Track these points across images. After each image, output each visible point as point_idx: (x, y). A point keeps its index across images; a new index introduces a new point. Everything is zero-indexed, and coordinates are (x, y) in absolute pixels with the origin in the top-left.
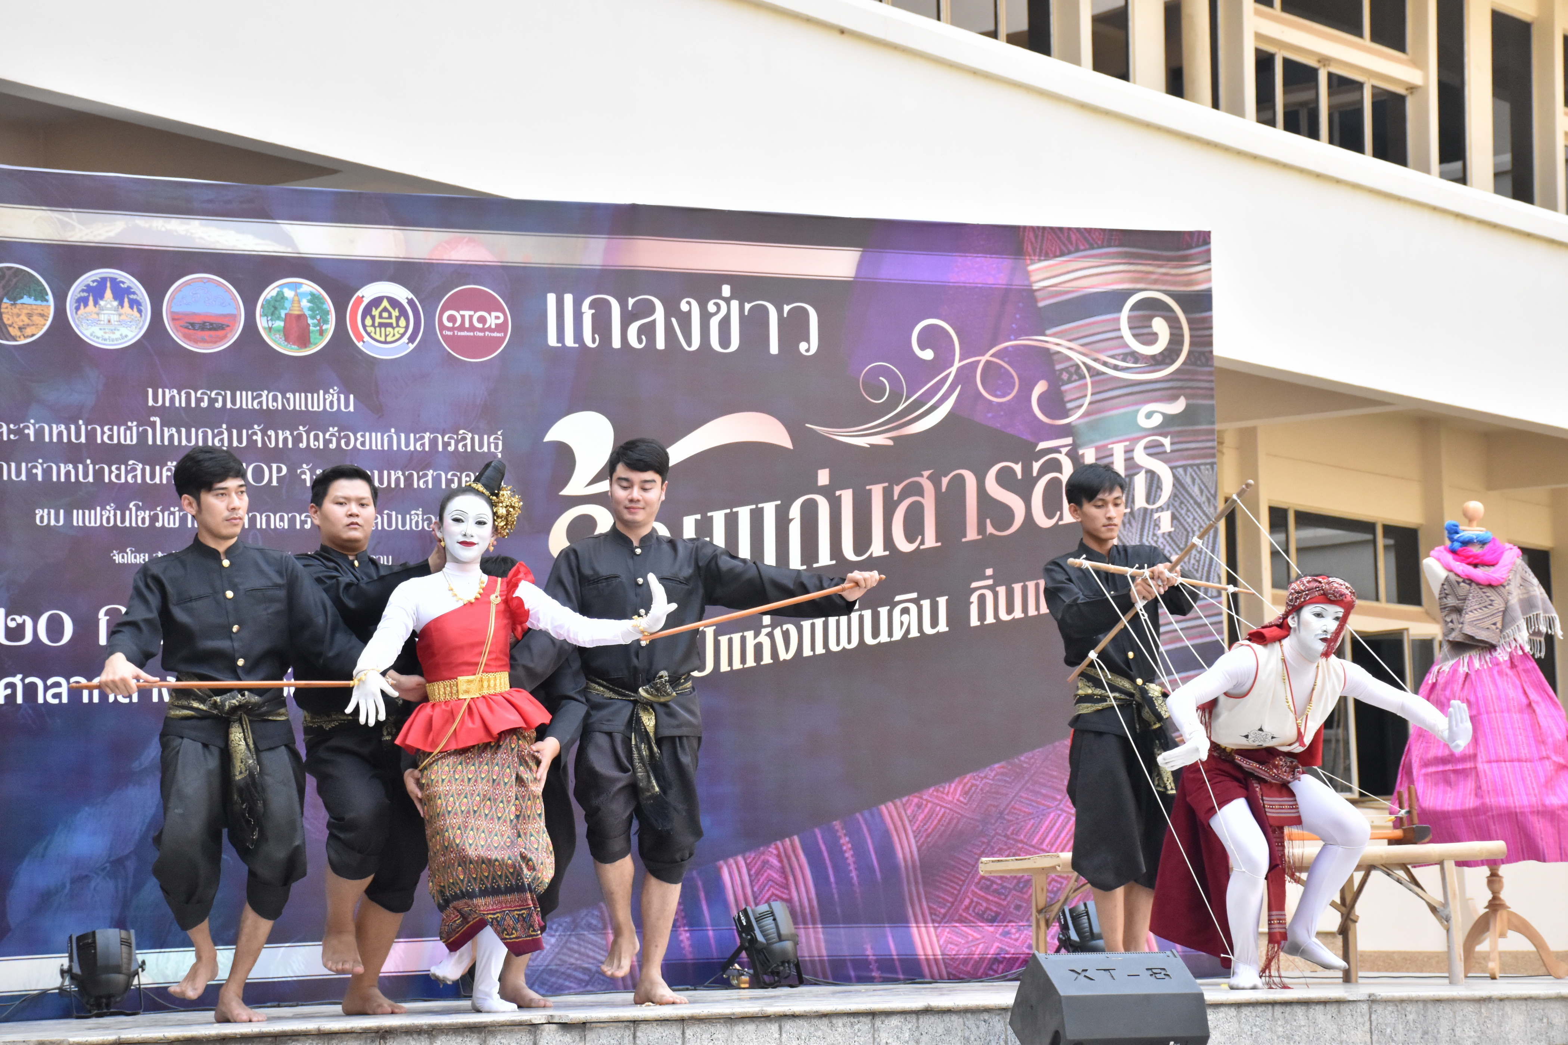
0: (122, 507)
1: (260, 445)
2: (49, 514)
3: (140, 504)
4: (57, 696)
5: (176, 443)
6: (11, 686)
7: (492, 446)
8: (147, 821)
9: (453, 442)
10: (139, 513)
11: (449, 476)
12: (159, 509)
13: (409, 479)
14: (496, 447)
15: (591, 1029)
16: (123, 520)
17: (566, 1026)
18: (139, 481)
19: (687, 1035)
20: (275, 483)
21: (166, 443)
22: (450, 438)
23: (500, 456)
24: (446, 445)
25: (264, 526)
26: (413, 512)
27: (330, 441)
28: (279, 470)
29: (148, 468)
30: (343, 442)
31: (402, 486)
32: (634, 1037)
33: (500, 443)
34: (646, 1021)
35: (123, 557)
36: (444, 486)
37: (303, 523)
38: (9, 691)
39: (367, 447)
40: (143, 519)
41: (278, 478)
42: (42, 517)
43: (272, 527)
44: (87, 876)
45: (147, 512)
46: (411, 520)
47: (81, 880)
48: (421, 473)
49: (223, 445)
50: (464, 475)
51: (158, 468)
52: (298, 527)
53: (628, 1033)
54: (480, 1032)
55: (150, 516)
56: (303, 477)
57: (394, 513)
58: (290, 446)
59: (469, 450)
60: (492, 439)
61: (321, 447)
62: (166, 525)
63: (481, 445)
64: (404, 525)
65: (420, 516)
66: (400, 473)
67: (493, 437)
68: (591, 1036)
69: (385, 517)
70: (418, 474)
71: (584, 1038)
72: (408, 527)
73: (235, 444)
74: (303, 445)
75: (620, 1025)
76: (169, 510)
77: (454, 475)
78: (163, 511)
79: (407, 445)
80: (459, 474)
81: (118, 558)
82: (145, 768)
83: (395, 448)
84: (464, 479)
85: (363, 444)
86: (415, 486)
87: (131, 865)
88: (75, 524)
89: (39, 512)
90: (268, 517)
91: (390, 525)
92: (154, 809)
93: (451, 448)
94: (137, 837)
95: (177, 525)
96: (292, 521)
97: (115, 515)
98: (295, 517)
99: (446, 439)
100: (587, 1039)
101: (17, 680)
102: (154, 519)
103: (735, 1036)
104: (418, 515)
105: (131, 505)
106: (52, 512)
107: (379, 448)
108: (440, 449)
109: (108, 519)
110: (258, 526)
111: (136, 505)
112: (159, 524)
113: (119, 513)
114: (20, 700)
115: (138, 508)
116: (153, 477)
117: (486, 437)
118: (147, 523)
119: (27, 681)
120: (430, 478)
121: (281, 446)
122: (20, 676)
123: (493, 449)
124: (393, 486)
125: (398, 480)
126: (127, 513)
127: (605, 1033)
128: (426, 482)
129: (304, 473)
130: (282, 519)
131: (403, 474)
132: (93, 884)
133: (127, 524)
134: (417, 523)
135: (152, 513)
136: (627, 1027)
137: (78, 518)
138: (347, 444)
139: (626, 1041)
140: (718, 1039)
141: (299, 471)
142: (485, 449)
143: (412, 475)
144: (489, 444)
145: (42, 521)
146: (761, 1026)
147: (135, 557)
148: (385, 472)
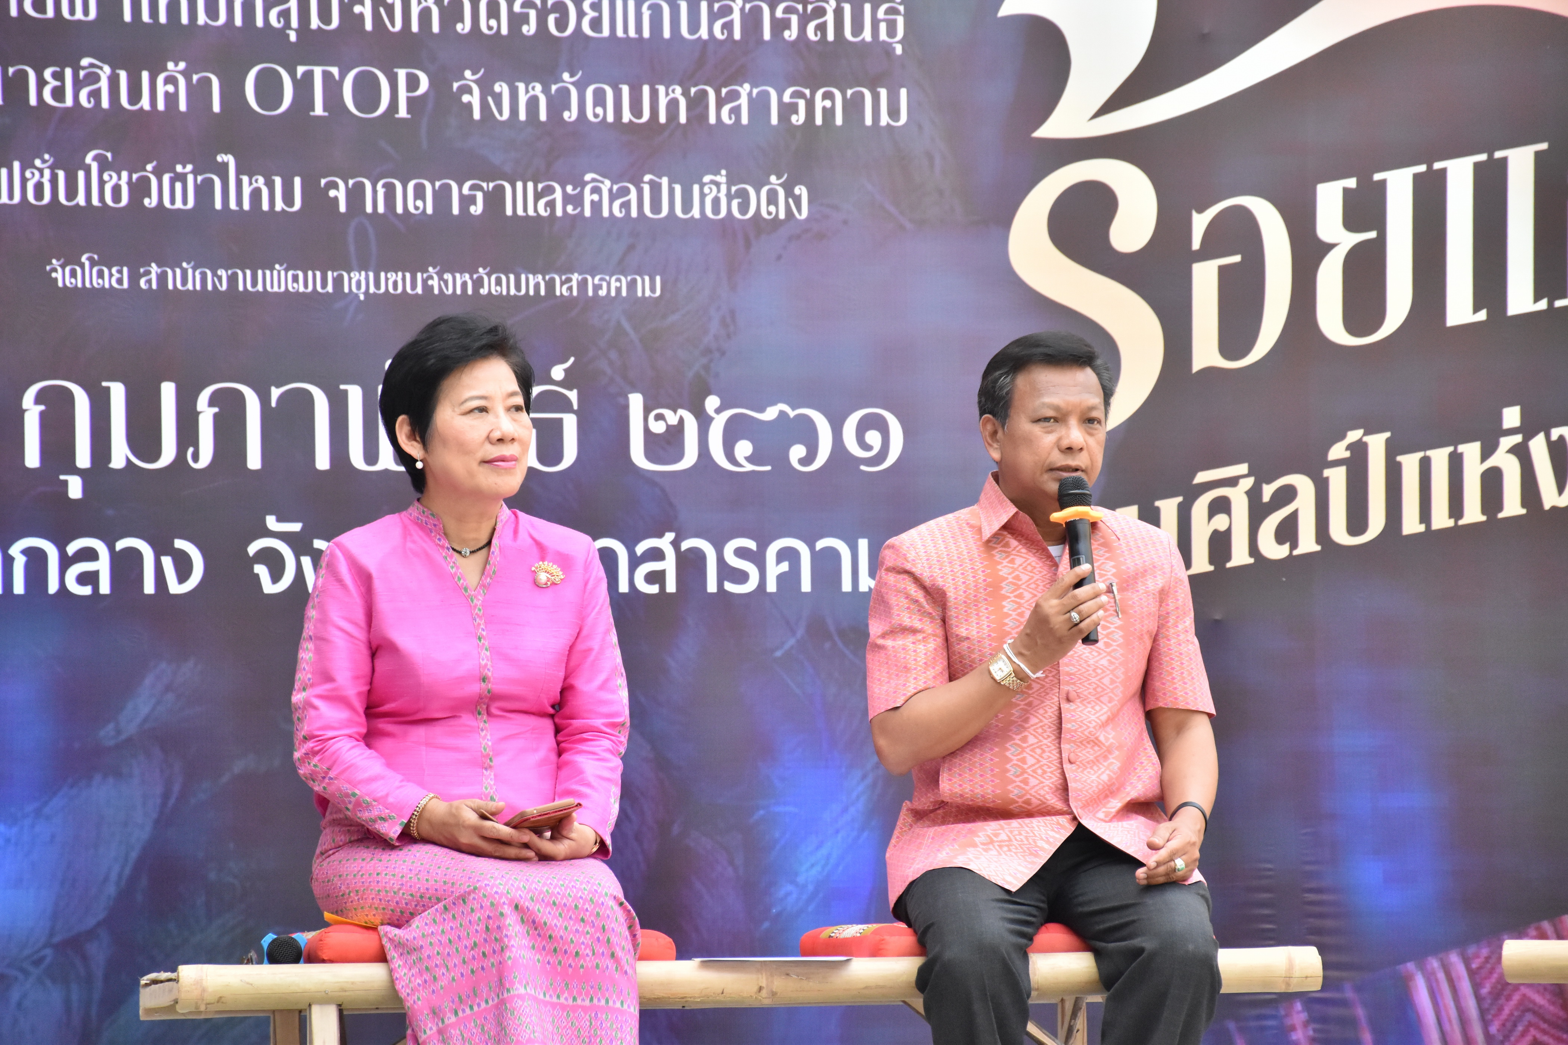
0: (69, 162)
1: (369, 26)
3: (109, 155)
5: (185, 20)
7: (883, 27)
8: (134, 855)
9: (794, 19)
10: (106, 177)
11: (786, 98)
12: (149, 167)
13: (697, 104)
14: (891, 32)
16: (72, 193)
18: (105, 104)
20: (403, 112)
21: (163, 19)
22: (787, 10)
23: (899, 50)
24: (779, 26)
25: (381, 209)
26: (707, 179)
27: (525, 19)
28: (413, 83)
29: (123, 75)
30: (551, 19)
31: (683, 119)
33: (900, 21)
35: (73, 274)
36: (774, 120)
37: (467, 201)
39: (606, 32)
40: (116, 190)
41: (409, 100)
43: (400, 210)
45: (125, 174)
46: (703, 196)
48: (724, 91)
49: (288, 25)
50: (819, 94)
51: (145, 75)
52: (456, 211)
55: (130, 183)
56: (466, 98)
57: (665, 181)
58: (436, 28)
59: (831, 37)
60: (881, 14)
61: (504, 31)
62: (167, 203)
63: (858, 29)
64: (687, 206)
65: (724, 188)
66: (678, 90)
67: (884, 7)
69: (646, 188)
70: (718, 93)
72: (696, 213)
73: (315, 22)
74: (464, 27)
76: (173, 170)
77: (798, 95)
78: (158, 173)
79: (694, 27)
80: (807, 92)
81: (62, 276)
82: (129, 740)
83: (667, 34)
84: (820, 104)
85: (596, 24)
86: (712, 120)
90: (390, 191)
91: (656, 206)
92: (148, 828)
93: (791, 34)
94: (111, 890)
95: (191, 204)
96: (442, 197)
97: (54, 179)
98: (448, 188)
99: (779, 13)
102: (140, 189)
104: (718, 184)
105: (89, 159)
107: (632, 33)
108: (767, 36)
109: (39, 187)
110: (369, 209)
111: (100, 159)
112: (150, 202)
113: (61, 174)
115: (104, 165)
116: (135, 94)
117: (867, 7)
118: (125, 200)
120: (744, 101)
121: (415, 28)
123: (883, 36)
124: (663, 119)
125: (673, 105)
126: (81, 174)
128: (736, 111)
129: (469, 91)
130: (420, 193)
131: (686, 93)
133: (81, 200)
134: (716, 202)
135: (135, 176)
138: (562, 24)
141: (456, 85)
142: (867, 35)
143: (705, 93)
144: (875, 23)
147: (100, 275)
148: (646, 89)
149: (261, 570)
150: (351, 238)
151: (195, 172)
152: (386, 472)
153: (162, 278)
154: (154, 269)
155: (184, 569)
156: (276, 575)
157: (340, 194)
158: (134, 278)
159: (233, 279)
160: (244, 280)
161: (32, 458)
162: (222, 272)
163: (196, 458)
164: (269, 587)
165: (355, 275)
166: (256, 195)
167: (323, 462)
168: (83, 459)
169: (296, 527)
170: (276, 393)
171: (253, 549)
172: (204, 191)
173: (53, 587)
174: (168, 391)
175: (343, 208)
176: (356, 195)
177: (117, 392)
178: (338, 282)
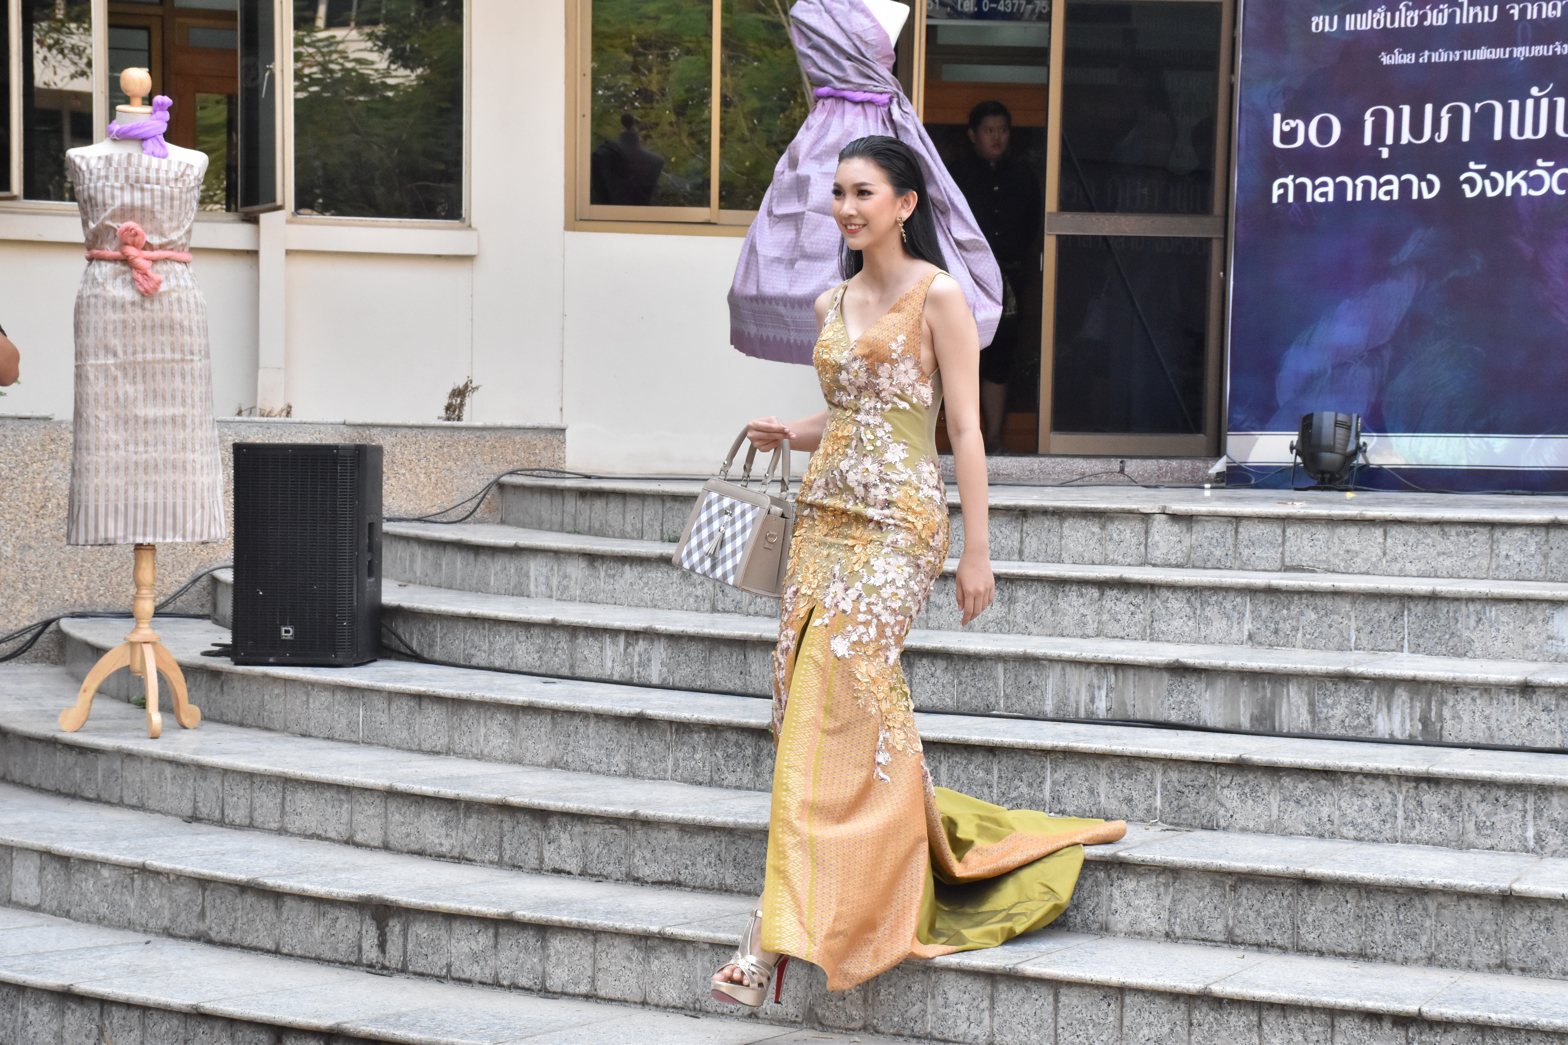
0: (1393, 8)
2: (1324, 20)
3: (1411, 4)
4: (1324, 195)
6: (1284, 186)
8: (1403, 313)
10: (1408, 13)
12: (1428, 7)
15: (1198, 521)
16: (1393, 22)
17: (1175, 517)
19: (1287, 534)
25: (1535, 17)
32: (1237, 532)
34: (1249, 518)
35: (1391, 58)
38: (1281, 191)
40: (1412, 19)
42: (1317, 24)
43: (1544, 16)
44: (1346, 363)
45: (1416, 12)
47: (1341, 366)
53: (1230, 528)
54: (1100, 518)
55: (1418, 15)
62: (1434, 23)
68: (1196, 528)
71: (1190, 530)
75: (1223, 519)
76: (1439, 7)
78: (1432, 10)
81: (1386, 60)
82: (1403, 262)
87: (1387, 354)
88: (1347, 28)
89: (1315, 19)
90: (1540, 8)
92: (1410, 302)
94: (1393, 327)
95: (1445, 22)
97: (1385, 17)
100: (1194, 530)
101: (1289, 180)
102: (1423, 17)
103: (1336, 537)
105: (1402, 6)
106: (1327, 18)
109: (1379, 21)
110: (1529, 17)
111: (1406, 6)
112: (1427, 23)
113: (1389, 14)
114: (1291, 199)
115: (1408, 8)
118: (1416, 23)
119: (1298, 181)
122: (1291, 177)
126: (1397, 14)
127: (1209, 526)
130: (1553, 8)
132: (1352, 370)
133: (1396, 25)
135: (1421, 12)
136: (1229, 522)
137: (1351, 22)
139: (1228, 535)
140: (1318, 540)
145: (1317, 28)
146: (1364, 530)
147: (1402, 58)
149: (1466, 187)
150: (1519, 32)
151: (1449, 8)
152: (1528, 140)
153: (1430, 57)
154: (1427, 53)
155: (1431, 187)
156: (1473, 189)
157: (1516, 12)
158: (1417, 58)
159: (1462, 55)
160: (1467, 55)
161: (1368, 141)
162: (1458, 53)
163: (1439, 137)
164: (1469, 194)
165: (1520, 49)
166: (1476, 15)
167: (1498, 136)
168: (1389, 140)
169: (1483, 167)
170: (1478, 106)
171: (1462, 178)
172: (1452, 16)
173: (1373, 197)
174: (1429, 108)
175: (1516, 18)
176: (1523, 12)
177: (1406, 110)
178: (1511, 52)
